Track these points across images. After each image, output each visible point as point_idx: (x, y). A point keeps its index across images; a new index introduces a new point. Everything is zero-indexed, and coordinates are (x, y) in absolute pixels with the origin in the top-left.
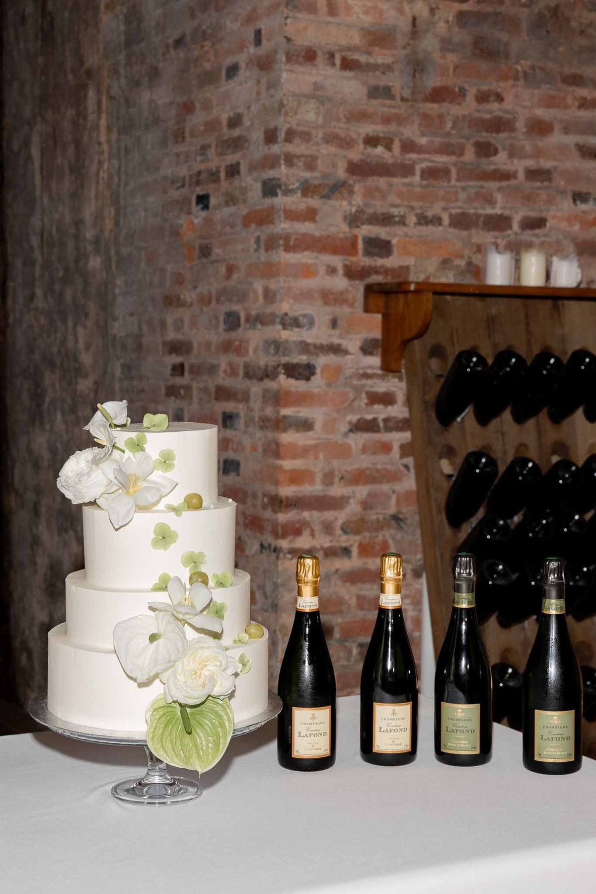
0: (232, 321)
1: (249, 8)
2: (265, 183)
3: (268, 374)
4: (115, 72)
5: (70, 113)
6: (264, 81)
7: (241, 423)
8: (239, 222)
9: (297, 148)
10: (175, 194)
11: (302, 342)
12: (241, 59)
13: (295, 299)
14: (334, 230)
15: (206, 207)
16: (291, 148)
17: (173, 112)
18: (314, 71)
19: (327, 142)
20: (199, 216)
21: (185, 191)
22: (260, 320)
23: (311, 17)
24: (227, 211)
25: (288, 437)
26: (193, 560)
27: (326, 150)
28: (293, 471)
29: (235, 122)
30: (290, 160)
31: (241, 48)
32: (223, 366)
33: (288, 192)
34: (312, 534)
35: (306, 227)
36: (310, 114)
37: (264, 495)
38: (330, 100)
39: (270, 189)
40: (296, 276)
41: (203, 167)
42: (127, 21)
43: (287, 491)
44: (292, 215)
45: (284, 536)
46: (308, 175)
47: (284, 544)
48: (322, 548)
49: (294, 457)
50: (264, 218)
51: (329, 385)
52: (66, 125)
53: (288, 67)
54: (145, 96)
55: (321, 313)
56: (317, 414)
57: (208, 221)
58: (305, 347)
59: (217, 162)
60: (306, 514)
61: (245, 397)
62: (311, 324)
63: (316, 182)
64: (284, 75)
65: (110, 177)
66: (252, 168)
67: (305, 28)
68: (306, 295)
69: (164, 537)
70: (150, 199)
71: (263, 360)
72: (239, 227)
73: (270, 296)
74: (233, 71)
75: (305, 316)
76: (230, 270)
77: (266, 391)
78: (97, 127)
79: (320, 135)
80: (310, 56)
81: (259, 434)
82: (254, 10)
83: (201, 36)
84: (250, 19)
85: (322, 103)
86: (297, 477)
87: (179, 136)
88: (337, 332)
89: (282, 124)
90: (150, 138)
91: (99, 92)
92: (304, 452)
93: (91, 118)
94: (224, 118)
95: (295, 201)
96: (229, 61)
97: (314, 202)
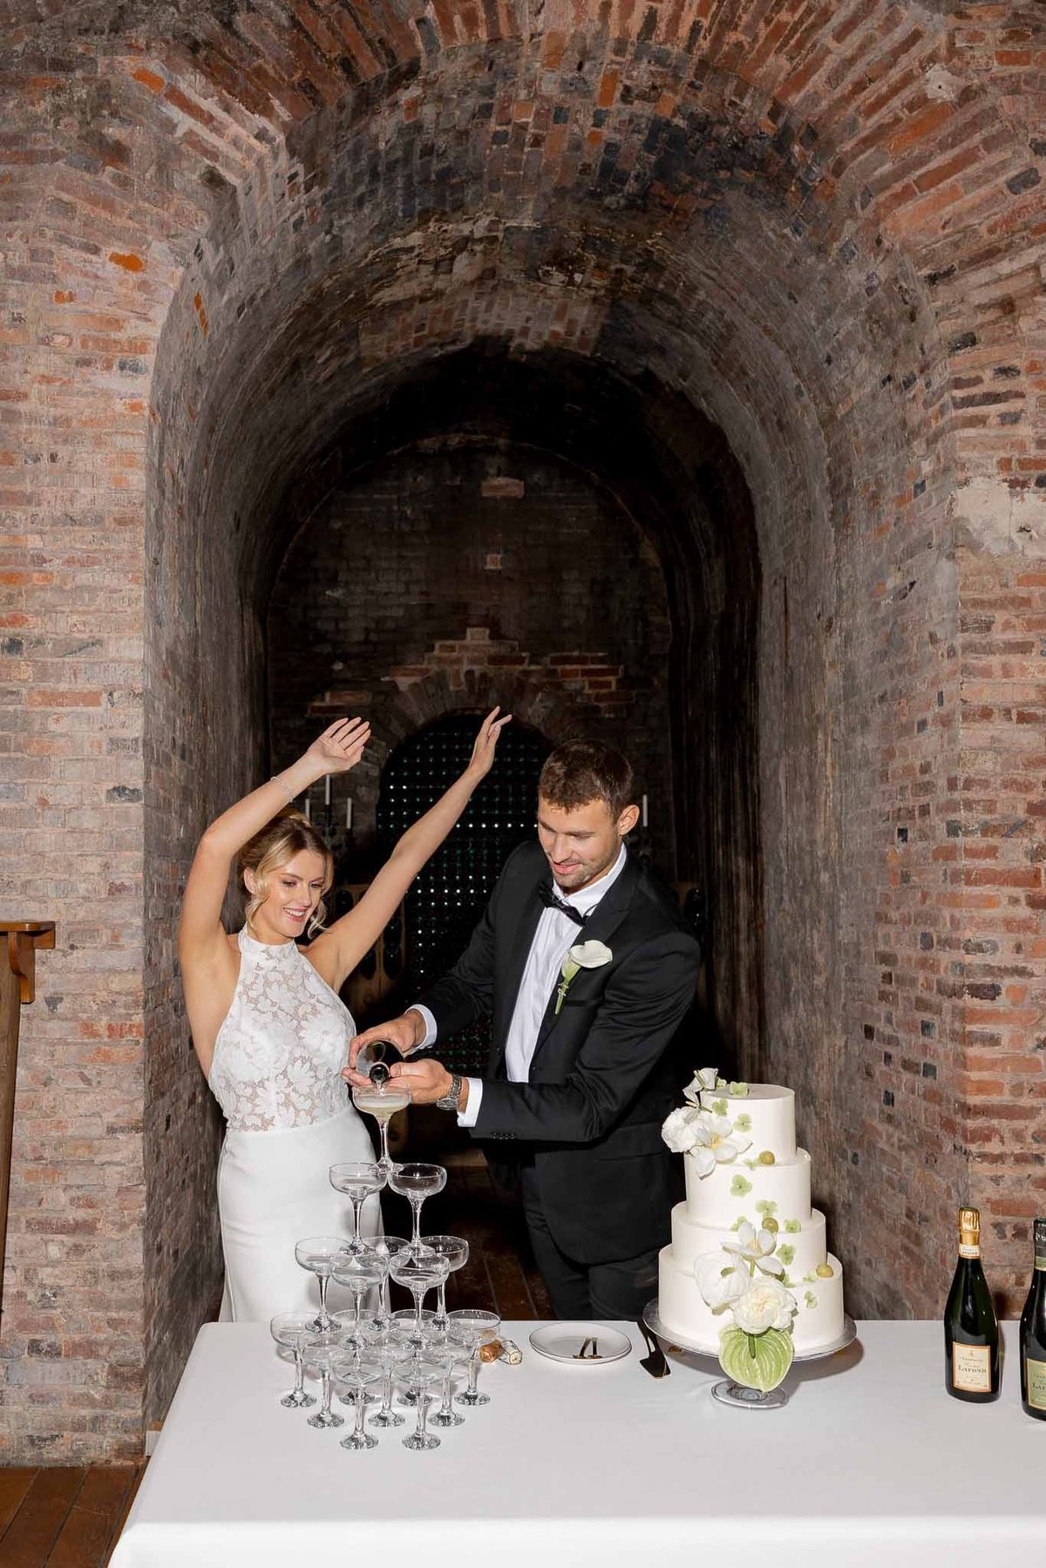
0: (927, 942)
1: (933, 674)
2: (948, 824)
3: (955, 993)
4: (837, 718)
5: (806, 750)
6: (946, 736)
7: (936, 1032)
8: (930, 855)
9: (975, 794)
10: (882, 826)
11: (985, 965)
12: (929, 716)
13: (978, 926)
14: (1015, 864)
15: (905, 840)
16: (970, 795)
17: (879, 757)
18: (990, 726)
19: (1006, 787)
20: (900, 847)
21: (889, 823)
22: (948, 943)
23: (986, 680)
24: (921, 845)
25: (974, 1051)
26: (767, 1208)
27: (1003, 794)
28: (980, 1082)
29: (925, 769)
30: (969, 805)
31: (929, 706)
32: (921, 980)
33: (966, 833)
34: (1002, 1141)
35: (987, 863)
36: (987, 764)
37: (956, 1101)
38: (1007, 750)
39: (953, 829)
40: (977, 907)
41: (902, 805)
42: (845, 678)
43: (974, 1100)
44: (972, 853)
45: (973, 1141)
46: (988, 817)
47: (973, 1148)
48: (1012, 1154)
49: (980, 1069)
50: (949, 854)
51: (1014, 1004)
52: (803, 760)
53: (965, 725)
54: (859, 741)
55: (1005, 941)
56: (1004, 1031)
57: (907, 852)
58: (989, 970)
59: (912, 802)
60: (995, 1122)
61: (939, 1012)
62: (995, 948)
63: (995, 823)
64: (961, 732)
65: (835, 807)
66: (939, 810)
67: (981, 691)
68: (989, 924)
69: (741, 1186)
70: (864, 828)
71: (952, 979)
72: (930, 861)
73: (955, 923)
74: (923, 725)
75: (987, 942)
76: (925, 896)
77: (954, 1007)
78: (824, 764)
79: (999, 782)
80: (986, 714)
81: (950, 1045)
82: (937, 675)
83: (898, 694)
84: (933, 683)
85: (1000, 753)
86: (982, 1087)
87: (884, 777)
88: (1022, 956)
89: (961, 775)
90: (863, 776)
91: (826, 735)
92: (993, 1064)
93: (821, 755)
94: (918, 764)
95: (977, 841)
96: (919, 717)
97: (994, 840)
